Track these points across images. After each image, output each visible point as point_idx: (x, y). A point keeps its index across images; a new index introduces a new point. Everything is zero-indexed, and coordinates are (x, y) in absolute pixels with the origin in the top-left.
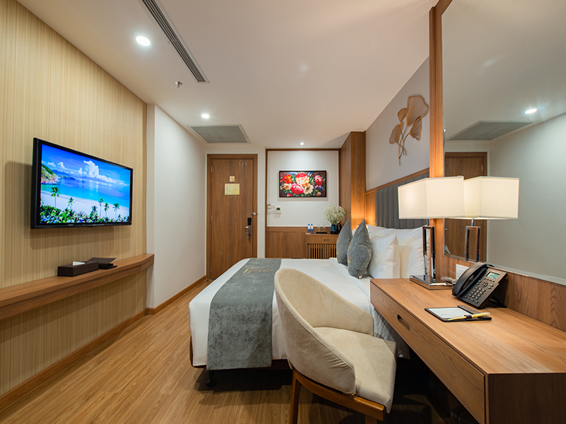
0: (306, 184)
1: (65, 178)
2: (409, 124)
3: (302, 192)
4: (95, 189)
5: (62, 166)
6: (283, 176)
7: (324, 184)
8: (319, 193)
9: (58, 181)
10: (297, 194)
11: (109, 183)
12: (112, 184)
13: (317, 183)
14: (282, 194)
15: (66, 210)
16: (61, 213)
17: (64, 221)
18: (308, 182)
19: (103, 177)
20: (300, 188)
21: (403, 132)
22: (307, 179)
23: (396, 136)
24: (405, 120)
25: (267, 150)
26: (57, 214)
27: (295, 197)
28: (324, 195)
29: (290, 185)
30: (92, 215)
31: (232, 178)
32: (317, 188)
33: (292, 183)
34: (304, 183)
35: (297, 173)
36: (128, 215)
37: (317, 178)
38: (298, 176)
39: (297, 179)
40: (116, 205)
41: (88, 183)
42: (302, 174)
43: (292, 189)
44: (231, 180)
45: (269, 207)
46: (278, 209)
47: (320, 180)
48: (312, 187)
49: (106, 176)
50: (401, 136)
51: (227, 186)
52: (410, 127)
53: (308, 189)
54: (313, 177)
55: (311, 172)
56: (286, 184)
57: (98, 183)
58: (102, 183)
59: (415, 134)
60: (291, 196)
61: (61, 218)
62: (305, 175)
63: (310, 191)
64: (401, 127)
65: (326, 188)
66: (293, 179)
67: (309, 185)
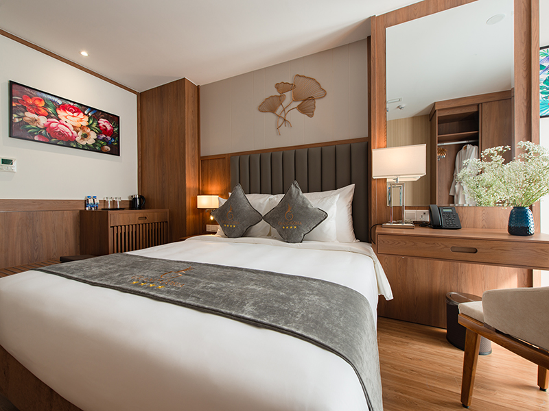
0: (82, 127)
2: (295, 99)
3: (72, 139)
6: (21, 97)
7: (116, 135)
8: (107, 148)
10: (60, 139)
13: (103, 131)
14: (18, 131)
18: (85, 123)
20: (69, 132)
21: (285, 104)
22: (82, 120)
23: (270, 106)
24: (288, 94)
27: (54, 143)
28: (115, 151)
29: (43, 121)
32: (103, 140)
33: (48, 117)
34: (78, 124)
35: (60, 102)
37: (102, 122)
38: (64, 108)
39: (61, 114)
42: (73, 107)
43: (48, 128)
46: (7, 162)
47: (109, 128)
48: (93, 136)
50: (281, 108)
52: (298, 103)
53: (85, 136)
54: (95, 118)
55: (92, 109)
56: (29, 115)
59: (306, 109)
60: (46, 140)
62: (78, 111)
63: (90, 141)
64: (280, 99)
65: (118, 142)
66: (50, 110)
67: (88, 130)
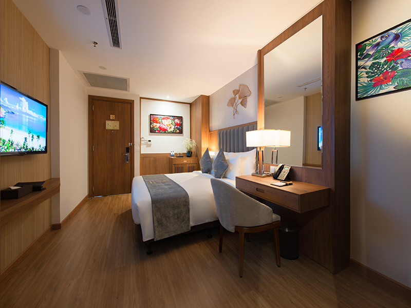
0: (169, 125)
1: (9, 112)
2: (240, 98)
3: (166, 130)
4: (26, 122)
5: (7, 101)
6: (153, 119)
7: (181, 125)
8: (178, 131)
9: (5, 114)
10: (163, 131)
11: (34, 117)
12: (36, 118)
13: (177, 124)
14: (152, 131)
15: (9, 141)
16: (6, 143)
17: (8, 151)
18: (170, 123)
19: (30, 112)
20: (165, 127)
21: (236, 101)
22: (169, 121)
23: (232, 102)
24: (237, 96)
25: (141, 98)
26: (4, 144)
27: (161, 133)
28: (181, 132)
29: (158, 125)
30: (24, 145)
31: (112, 117)
32: (177, 128)
33: (160, 123)
35: (163, 117)
36: (45, 145)
37: (177, 121)
38: (164, 119)
39: (163, 121)
40: (38, 137)
41: (22, 116)
42: (168, 117)
43: (160, 127)
44: (111, 118)
45: (142, 139)
46: (150, 141)
47: (179, 122)
48: (173, 127)
49: (33, 111)
50: (235, 104)
51: (107, 122)
52: (241, 100)
53: (171, 128)
54: (174, 120)
55: (173, 116)
56: (154, 124)
57: (28, 117)
58: (31, 118)
59: (243, 104)
60: (159, 132)
61: (6, 148)
62: (168, 118)
63: (172, 130)
64: (235, 99)
65: (182, 128)
66: (160, 121)
67: (171, 125)
